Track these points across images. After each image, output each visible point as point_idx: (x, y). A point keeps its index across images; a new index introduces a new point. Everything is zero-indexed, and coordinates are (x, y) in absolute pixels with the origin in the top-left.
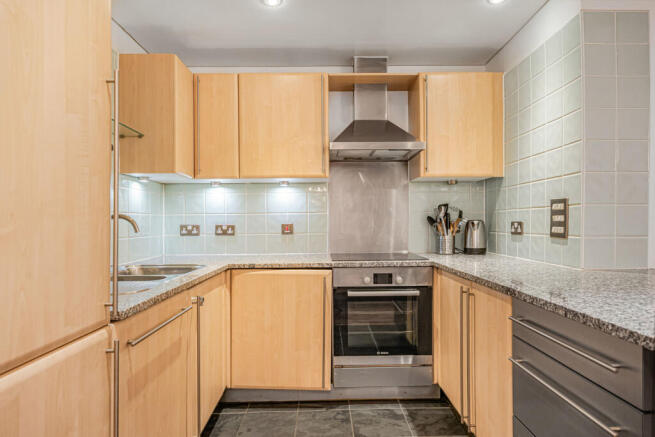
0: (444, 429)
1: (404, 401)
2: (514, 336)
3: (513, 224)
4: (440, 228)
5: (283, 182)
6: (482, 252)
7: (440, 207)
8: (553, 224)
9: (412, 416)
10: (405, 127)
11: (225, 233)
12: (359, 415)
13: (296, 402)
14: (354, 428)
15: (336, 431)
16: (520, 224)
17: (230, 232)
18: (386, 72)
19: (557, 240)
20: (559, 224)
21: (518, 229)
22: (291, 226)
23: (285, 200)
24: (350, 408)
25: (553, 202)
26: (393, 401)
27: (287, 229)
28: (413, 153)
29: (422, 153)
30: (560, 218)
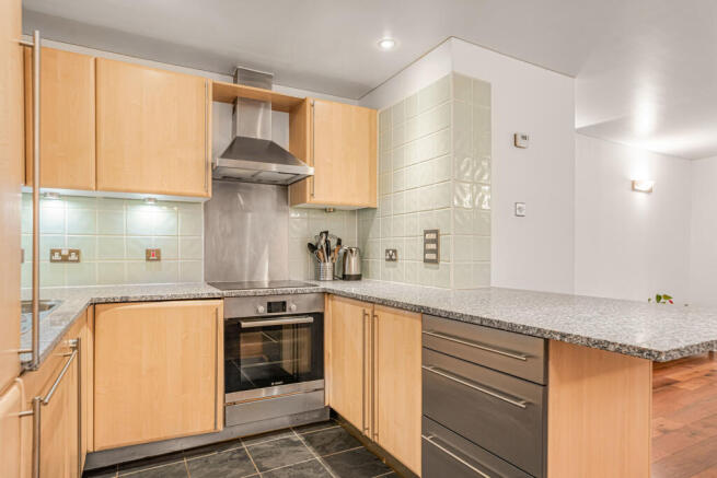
0: (340, 445)
1: (298, 428)
2: (424, 347)
3: (387, 251)
4: (321, 255)
5: (150, 199)
6: (358, 278)
7: (321, 234)
8: (426, 251)
9: (309, 440)
10: (286, 146)
11: (65, 259)
12: (257, 450)
13: (180, 452)
14: (257, 463)
15: (237, 471)
16: (395, 251)
17: (73, 257)
18: (270, 87)
19: (428, 265)
20: (432, 251)
21: (392, 256)
22: (158, 252)
23: (150, 220)
24: (244, 445)
25: (426, 232)
26: (287, 430)
27: (153, 255)
28: (299, 178)
29: (308, 180)
30: (433, 246)
